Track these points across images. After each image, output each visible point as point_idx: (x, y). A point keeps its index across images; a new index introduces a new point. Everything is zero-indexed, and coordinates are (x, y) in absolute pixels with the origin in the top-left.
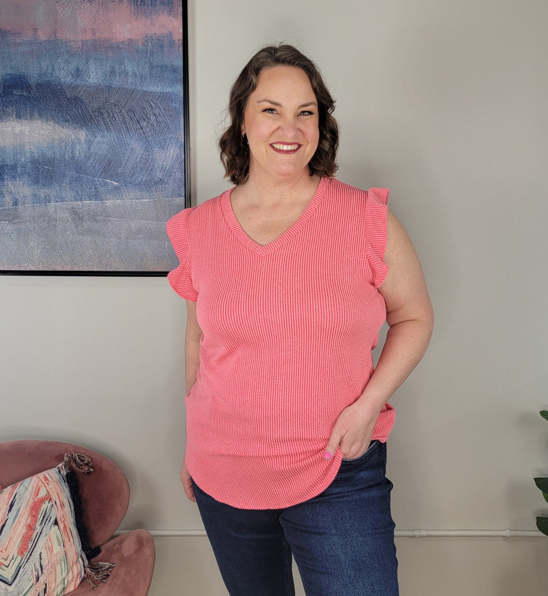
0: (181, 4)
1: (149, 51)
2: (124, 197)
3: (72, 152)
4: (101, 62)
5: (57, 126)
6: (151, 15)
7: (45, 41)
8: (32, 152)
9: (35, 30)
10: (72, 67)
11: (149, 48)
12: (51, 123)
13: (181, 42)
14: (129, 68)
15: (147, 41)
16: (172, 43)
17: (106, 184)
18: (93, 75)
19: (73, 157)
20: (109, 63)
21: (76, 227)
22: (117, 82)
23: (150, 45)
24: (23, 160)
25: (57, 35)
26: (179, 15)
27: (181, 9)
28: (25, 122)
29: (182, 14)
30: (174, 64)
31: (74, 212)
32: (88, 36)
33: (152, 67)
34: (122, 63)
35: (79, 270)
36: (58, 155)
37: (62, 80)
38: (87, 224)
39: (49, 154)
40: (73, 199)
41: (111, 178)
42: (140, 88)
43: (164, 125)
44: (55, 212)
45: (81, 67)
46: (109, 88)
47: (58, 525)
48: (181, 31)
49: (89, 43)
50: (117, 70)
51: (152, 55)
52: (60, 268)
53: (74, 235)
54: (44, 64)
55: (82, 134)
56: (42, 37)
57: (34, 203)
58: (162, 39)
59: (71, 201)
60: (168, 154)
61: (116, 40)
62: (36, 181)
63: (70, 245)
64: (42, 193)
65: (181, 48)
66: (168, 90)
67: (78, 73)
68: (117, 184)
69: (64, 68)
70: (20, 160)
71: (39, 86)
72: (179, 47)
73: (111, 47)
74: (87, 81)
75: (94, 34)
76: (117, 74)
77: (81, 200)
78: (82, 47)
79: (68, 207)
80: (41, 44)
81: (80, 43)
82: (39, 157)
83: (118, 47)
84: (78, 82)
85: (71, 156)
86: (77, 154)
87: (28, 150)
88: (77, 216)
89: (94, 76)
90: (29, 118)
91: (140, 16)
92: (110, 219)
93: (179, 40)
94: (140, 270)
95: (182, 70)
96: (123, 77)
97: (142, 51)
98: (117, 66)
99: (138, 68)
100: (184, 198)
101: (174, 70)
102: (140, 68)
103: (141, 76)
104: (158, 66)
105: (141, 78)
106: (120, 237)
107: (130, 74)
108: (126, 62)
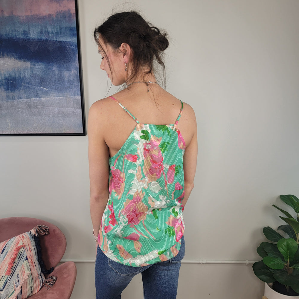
2: (51, 96)
11: (59, 18)
14: (50, 30)
15: (58, 15)
16: (70, 16)
23: (59, 17)
26: (73, 1)
32: (29, 14)
42: (55, 39)
47: (27, 260)
48: (74, 9)
50: (44, 31)
56: (6, 15)
61: (42, 15)
65: (75, 18)
72: (74, 17)
75: (31, 12)
81: (25, 17)
91: (54, 2)
92: (45, 107)
93: (74, 14)
94: (60, 133)
95: (76, 29)
96: (47, 35)
97: (55, 20)
98: (44, 28)
99: (54, 29)
100: (80, 96)
101: (72, 29)
102: (55, 29)
103: (56, 33)
104: (64, 28)
105: (56, 34)
106: (50, 117)
107: (50, 32)
108: (48, 26)
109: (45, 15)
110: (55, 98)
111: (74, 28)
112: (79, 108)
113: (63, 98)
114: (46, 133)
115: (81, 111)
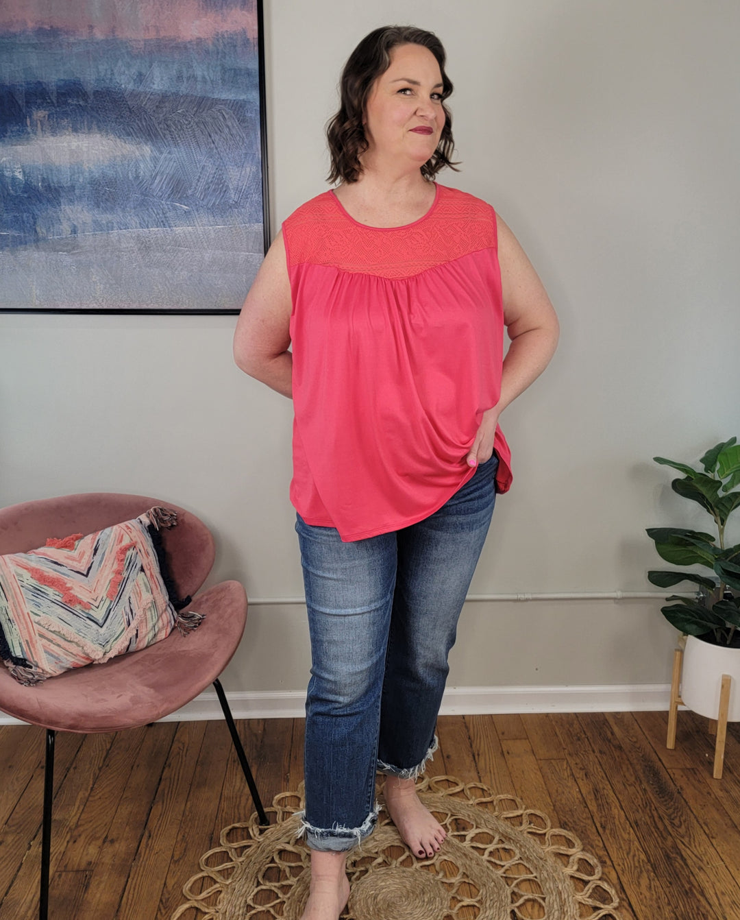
1: (220, 51)
2: (196, 223)
3: (136, 171)
4: (167, 65)
5: (118, 140)
6: (222, 8)
7: (102, 40)
8: (91, 172)
9: (91, 27)
10: (134, 71)
11: (220, 48)
12: (112, 137)
13: (256, 41)
14: (199, 73)
15: (218, 40)
16: (246, 42)
17: (175, 208)
18: (157, 80)
19: (137, 177)
20: (176, 66)
21: (143, 258)
22: (184, 89)
23: (221, 44)
24: (81, 180)
25: (116, 33)
26: (254, 10)
27: (255, 3)
28: (81, 136)
29: (256, 7)
30: (249, 67)
31: (140, 241)
32: (152, 35)
33: (224, 71)
34: (190, 66)
36: (120, 175)
37: (123, 86)
38: (155, 255)
39: (111, 173)
40: (138, 226)
41: (180, 200)
42: (210, 95)
43: (238, 138)
44: (119, 241)
45: (144, 71)
46: (176, 94)
47: (144, 572)
48: (256, 27)
49: (152, 43)
50: (185, 75)
51: (224, 56)
52: (126, 305)
53: (140, 267)
54: (102, 68)
55: (147, 149)
56: (99, 35)
57: (94, 230)
58: (235, 37)
59: (136, 228)
60: (244, 172)
61: (183, 39)
62: (96, 206)
64: (105, 218)
65: (257, 48)
66: (243, 97)
67: (140, 78)
68: (187, 207)
69: (124, 72)
70: (78, 181)
71: (96, 93)
72: (254, 46)
73: (177, 47)
74: (151, 88)
75: (158, 32)
76: (185, 80)
77: (148, 227)
78: (145, 48)
79: (134, 236)
80: (97, 43)
81: (142, 43)
82: (99, 176)
83: (186, 48)
84: (141, 89)
85: (134, 175)
86: (142, 174)
87: (87, 170)
88: (145, 247)
89: (159, 82)
90: (86, 131)
91: (210, 11)
92: (180, 248)
93: (254, 38)
95: (257, 75)
96: (192, 83)
97: (212, 52)
98: (184, 69)
99: (208, 72)
100: (262, 224)
101: (249, 73)
102: (211, 72)
103: (212, 81)
104: (231, 70)
105: (212, 83)
106: (192, 271)
107: (199, 78)
108: (195, 64)
109: (188, 39)
110: (206, 228)
111: (254, 71)
112: (260, 252)
113: (223, 229)
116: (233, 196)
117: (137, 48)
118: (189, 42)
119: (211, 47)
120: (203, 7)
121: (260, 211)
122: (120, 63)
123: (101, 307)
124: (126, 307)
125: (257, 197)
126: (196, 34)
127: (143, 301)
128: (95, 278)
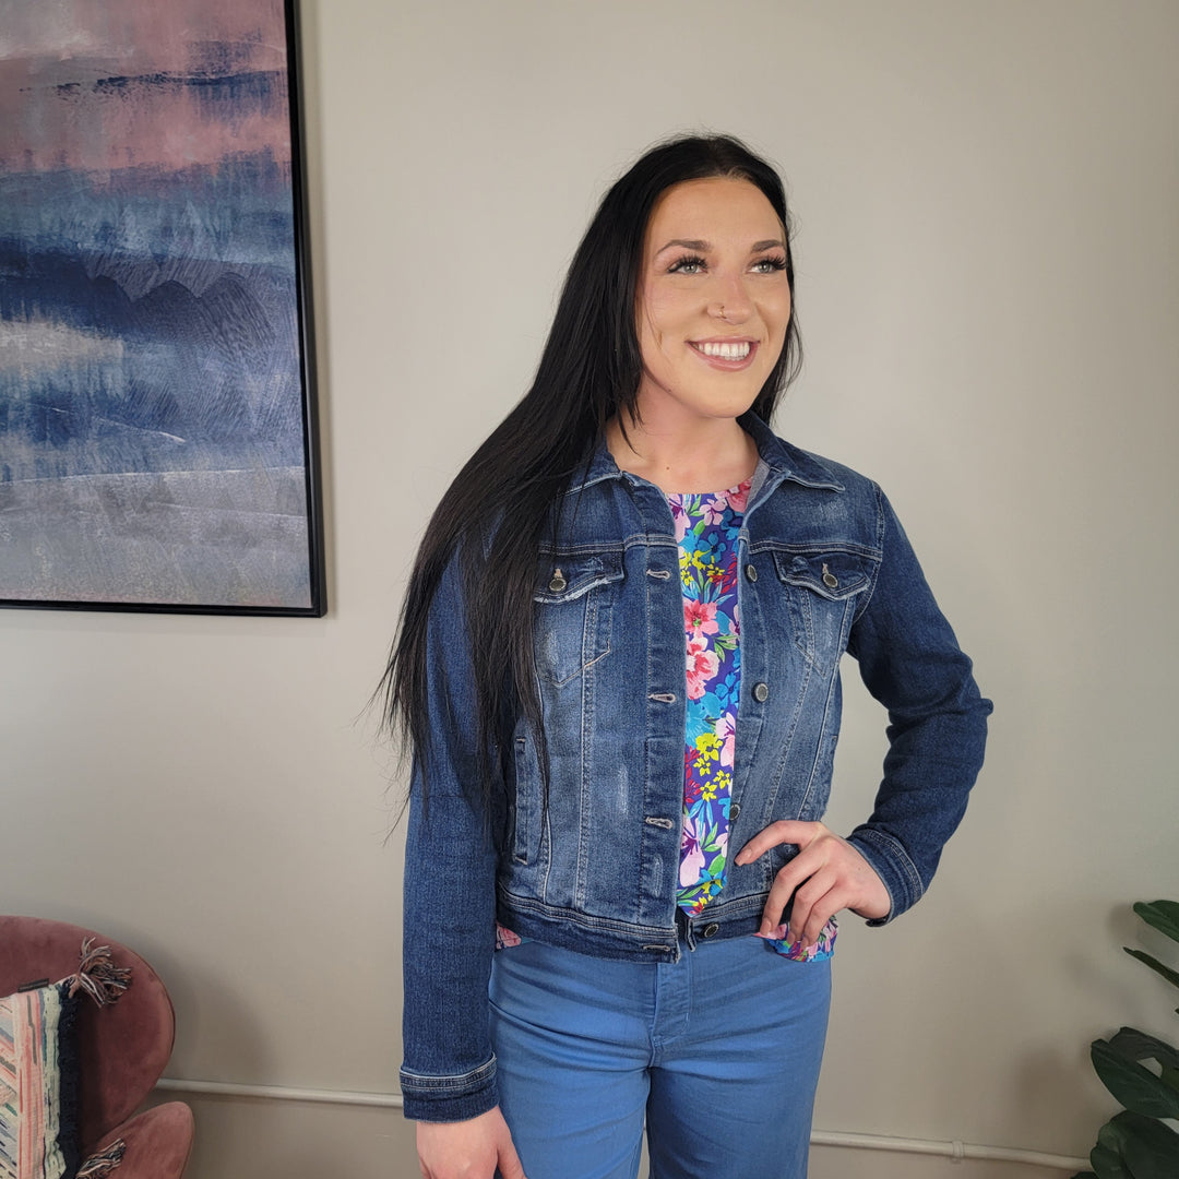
0: (287, 93)
1: (230, 185)
2: (195, 465)
3: (101, 381)
4: (146, 210)
5: (73, 332)
6: (232, 115)
7: (48, 173)
8: (31, 383)
9: (29, 153)
10: (94, 222)
11: (231, 180)
12: (63, 327)
13: (288, 166)
14: (196, 221)
15: (227, 168)
16: (271, 170)
17: (163, 441)
18: (132, 235)
19: (104, 391)
20: (160, 212)
21: (113, 520)
22: (174, 249)
23: (233, 175)
24: (17, 396)
25: (67, 160)
26: (283, 115)
27: (286, 103)
28: (17, 326)
29: (288, 112)
30: (277, 209)
31: (109, 495)
32: (122, 162)
33: (236, 217)
34: (182, 212)
35: (120, 601)
36: (76, 389)
37: (79, 245)
38: (131, 516)
39: (61, 385)
40: (105, 469)
41: (171, 429)
42: (215, 257)
44: (76, 493)
45: (110, 220)
46: (162, 259)
48: (287, 144)
49: (123, 174)
50: (175, 224)
51: (237, 192)
52: (87, 596)
53: (108, 535)
54: (46, 218)
55: (118, 347)
56: (41, 165)
57: (38, 476)
58: (254, 161)
59: (103, 472)
60: (271, 382)
61: (171, 167)
62: (40, 437)
63: (102, 554)
64: (52, 456)
65: (289, 179)
66: (267, 259)
67: (107, 232)
68: (180, 440)
70: (13, 397)
71: (39, 257)
72: (285, 175)
73: (162, 181)
74: (123, 247)
75: (131, 155)
76: (175, 234)
77: (119, 471)
78: (112, 183)
79: (98, 484)
80: (38, 178)
81: (108, 175)
82: (44, 392)
83: (176, 181)
84: (107, 249)
85: (98, 387)
86: (110, 386)
87: (25, 379)
88: (113, 500)
89: (136, 239)
90: (24, 319)
91: (212, 120)
92: (172, 506)
93: (284, 163)
94: (227, 604)
95: (291, 222)
96: (186, 238)
97: (218, 187)
98: (175, 216)
99: (212, 219)
100: (303, 469)
101: (277, 220)
102: (216, 219)
103: (218, 234)
104: (248, 216)
105: (218, 239)
106: (190, 542)
107: (198, 230)
108: (190, 207)
109: (179, 167)
110: (212, 473)
111: (284, 216)
112: (300, 513)
113: (240, 476)
114: (175, 602)
115: (306, 524)
116: (255, 422)
117: (99, 185)
118: (181, 172)
119: (215, 179)
120: (202, 114)
121: (298, 447)
122: (73, 206)
123: (49, 598)
124: (85, 597)
125: (294, 423)
126: (191, 159)
127: (112, 589)
128: (38, 552)
